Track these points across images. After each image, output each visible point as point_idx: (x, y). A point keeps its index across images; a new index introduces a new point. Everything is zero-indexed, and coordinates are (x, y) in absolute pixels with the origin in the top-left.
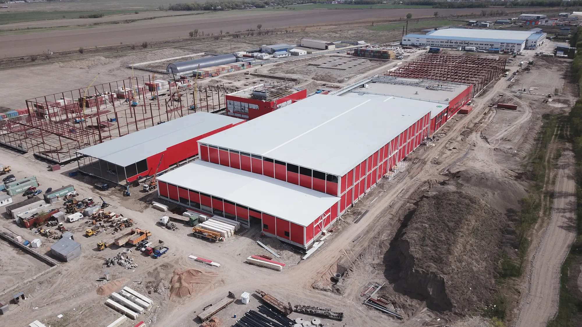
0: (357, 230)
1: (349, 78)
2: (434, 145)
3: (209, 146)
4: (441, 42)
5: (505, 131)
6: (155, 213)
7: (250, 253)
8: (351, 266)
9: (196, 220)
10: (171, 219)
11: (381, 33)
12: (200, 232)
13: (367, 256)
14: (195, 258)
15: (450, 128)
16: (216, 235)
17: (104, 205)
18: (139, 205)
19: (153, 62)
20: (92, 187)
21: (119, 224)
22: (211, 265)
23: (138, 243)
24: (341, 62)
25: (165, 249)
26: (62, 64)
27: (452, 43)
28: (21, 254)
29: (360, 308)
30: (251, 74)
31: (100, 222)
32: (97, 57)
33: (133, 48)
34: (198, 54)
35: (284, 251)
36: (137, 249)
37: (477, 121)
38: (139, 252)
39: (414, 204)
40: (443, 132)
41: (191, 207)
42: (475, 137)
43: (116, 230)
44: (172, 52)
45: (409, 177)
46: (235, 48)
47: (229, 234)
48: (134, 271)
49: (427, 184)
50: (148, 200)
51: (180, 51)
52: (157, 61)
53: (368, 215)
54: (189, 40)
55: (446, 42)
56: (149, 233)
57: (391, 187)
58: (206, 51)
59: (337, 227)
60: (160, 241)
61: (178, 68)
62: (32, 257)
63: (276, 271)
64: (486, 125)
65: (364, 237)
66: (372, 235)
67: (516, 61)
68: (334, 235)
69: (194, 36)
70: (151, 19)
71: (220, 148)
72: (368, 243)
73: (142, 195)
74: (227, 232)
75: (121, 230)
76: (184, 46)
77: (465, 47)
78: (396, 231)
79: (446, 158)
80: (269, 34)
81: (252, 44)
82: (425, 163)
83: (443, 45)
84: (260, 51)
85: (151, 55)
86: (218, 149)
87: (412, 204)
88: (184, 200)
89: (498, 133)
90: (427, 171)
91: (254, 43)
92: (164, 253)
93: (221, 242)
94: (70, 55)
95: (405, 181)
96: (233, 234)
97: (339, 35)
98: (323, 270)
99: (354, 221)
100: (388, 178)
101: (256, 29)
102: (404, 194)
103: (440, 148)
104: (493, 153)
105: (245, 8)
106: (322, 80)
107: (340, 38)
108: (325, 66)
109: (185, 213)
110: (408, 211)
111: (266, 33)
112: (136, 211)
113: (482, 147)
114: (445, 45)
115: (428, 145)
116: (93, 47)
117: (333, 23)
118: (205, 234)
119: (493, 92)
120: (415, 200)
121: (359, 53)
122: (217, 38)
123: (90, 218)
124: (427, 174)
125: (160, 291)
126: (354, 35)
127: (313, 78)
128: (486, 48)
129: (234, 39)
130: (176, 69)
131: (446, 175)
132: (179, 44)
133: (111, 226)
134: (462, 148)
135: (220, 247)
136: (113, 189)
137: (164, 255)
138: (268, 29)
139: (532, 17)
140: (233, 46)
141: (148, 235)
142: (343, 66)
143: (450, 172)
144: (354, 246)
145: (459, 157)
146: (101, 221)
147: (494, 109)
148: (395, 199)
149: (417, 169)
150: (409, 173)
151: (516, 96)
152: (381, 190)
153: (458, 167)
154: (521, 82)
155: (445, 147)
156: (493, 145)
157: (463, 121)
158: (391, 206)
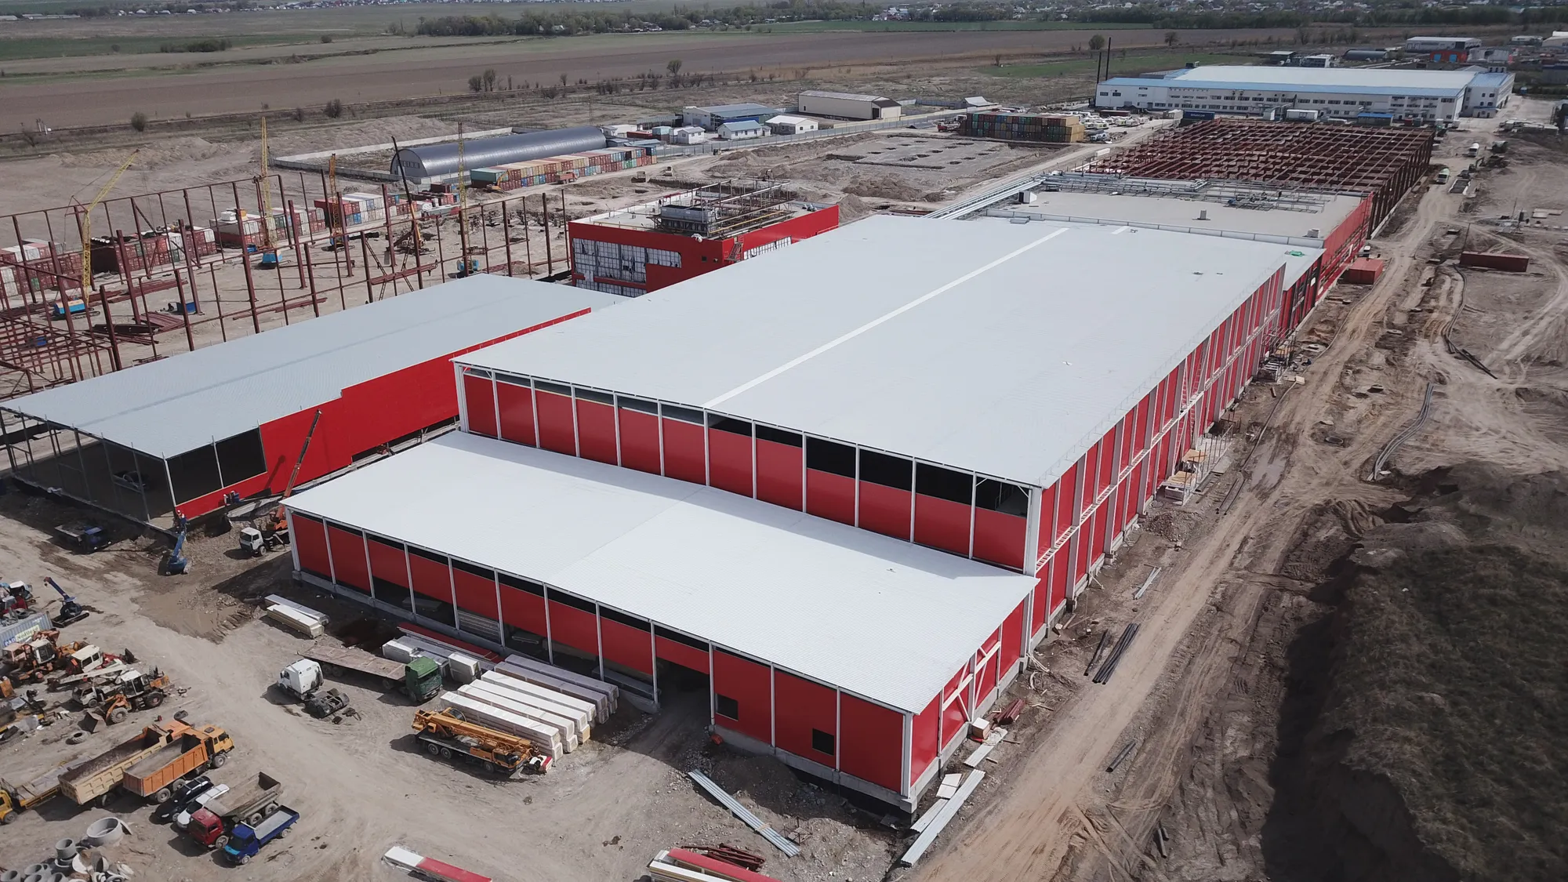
0: (1113, 712)
1: (959, 189)
2: (1300, 379)
3: (498, 376)
4: (1213, 97)
5: (1525, 333)
6: (270, 643)
7: (663, 829)
9: (433, 674)
10: (330, 670)
11: (1025, 82)
12: (446, 733)
13: (1187, 839)
14: (414, 860)
15: (1335, 326)
16: (513, 748)
17: (70, 613)
18: (211, 611)
19: (353, 151)
20: (44, 538)
21: (106, 696)
23: (169, 787)
24: (925, 148)
25: (281, 818)
26: (70, 158)
27: (1246, 100)
30: (651, 181)
31: (31, 688)
32: (183, 140)
33: (298, 117)
34: (493, 132)
35: (815, 822)
36: (156, 819)
37: (1411, 302)
38: (166, 833)
39: (1310, 596)
40: (1315, 338)
41: (420, 619)
42: (1427, 353)
43: (89, 725)
44: (415, 126)
45: (1250, 490)
46: (603, 116)
47: (571, 738)
49: (1331, 516)
50: (252, 587)
51: (442, 124)
52: (364, 149)
53: (1139, 646)
54: (469, 98)
55: (1227, 98)
56: (223, 737)
57: (1198, 531)
58: (517, 126)
59: (1026, 702)
60: (261, 775)
61: (427, 164)
64: (1449, 318)
65: (1149, 746)
66: (1178, 734)
67: (1449, 143)
68: (1021, 740)
69: (483, 88)
70: (366, 53)
71: (538, 384)
72: (1175, 774)
73: (235, 568)
74: (562, 732)
75: (110, 722)
76: (452, 114)
77: (1286, 109)
78: (1276, 716)
79: (1359, 422)
80: (704, 85)
81: (654, 108)
82: (1289, 440)
83: (1218, 107)
84: (679, 123)
85: (348, 132)
86: (532, 388)
87: (1302, 599)
88: (392, 590)
89: (1500, 340)
90: (1312, 472)
91: (660, 105)
92: (277, 834)
93: (536, 777)
94: (105, 134)
95: (1240, 506)
96: (586, 737)
97: (905, 87)
99: (1093, 674)
100: (1176, 497)
101: (664, 75)
102: (1257, 556)
103: (1327, 388)
104: (1517, 405)
105: (632, 30)
106: (873, 195)
107: (909, 94)
108: (877, 159)
109: (392, 643)
110: (1293, 626)
111: (693, 82)
112: (196, 635)
113: (1471, 385)
114: (1225, 107)
115: (1279, 382)
116: (180, 117)
117: (885, 61)
118: (464, 740)
119: (1422, 222)
120: (1307, 579)
121: (975, 124)
122: (550, 94)
124: (1315, 482)
126: (951, 87)
127: (845, 191)
128: (1347, 113)
129: (599, 98)
130: (420, 166)
131: (1386, 483)
132: (438, 109)
133: (74, 705)
134: (1400, 389)
135: (528, 800)
136: (126, 544)
137: (276, 846)
138: (702, 73)
139: (1443, 43)
140: (598, 113)
141: (217, 748)
142: (933, 160)
143: (1398, 473)
144: (1118, 790)
145: (1403, 419)
146: (38, 681)
147: (1451, 271)
148: (1228, 577)
149: (1271, 461)
150: (1248, 476)
151: (1503, 234)
152: (1164, 542)
153: (1416, 453)
154: (1495, 196)
155: (1341, 386)
156: (1505, 378)
157: (1368, 305)
158: (1220, 607)
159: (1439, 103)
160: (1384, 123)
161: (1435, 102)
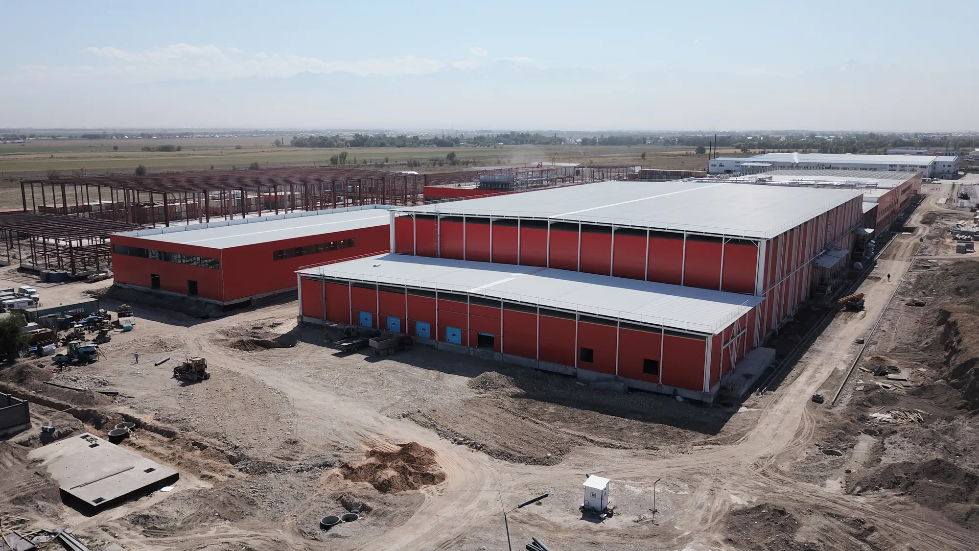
3: (417, 216)
4: (780, 167)
71: (443, 219)
86: (438, 221)
111: (464, 163)
159: (918, 168)
161: (915, 168)
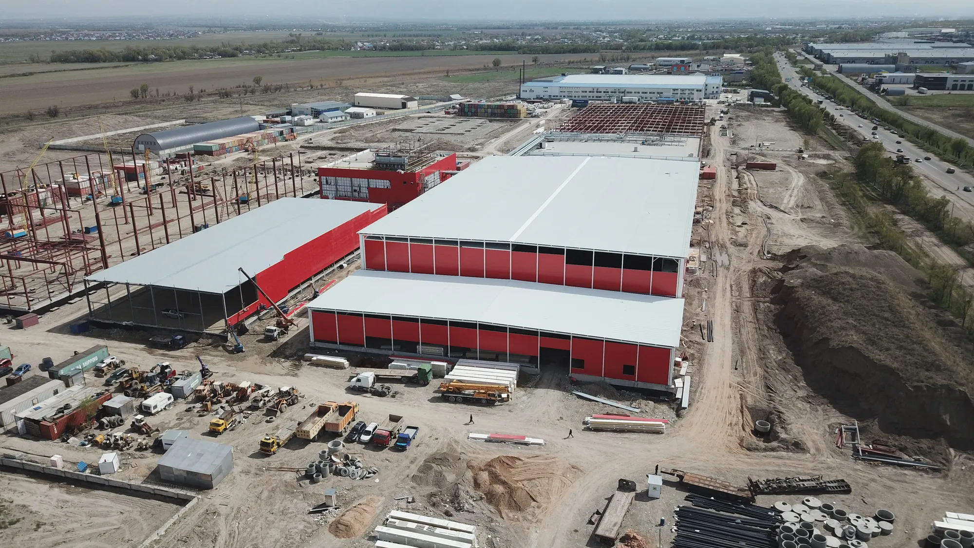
0: (723, 351)
1: (481, 145)
2: (711, 221)
3: (387, 238)
4: (583, 92)
5: (791, 196)
6: (324, 373)
8: (772, 406)
12: (457, 391)
13: (778, 385)
14: (485, 436)
16: (497, 390)
18: (277, 365)
20: (143, 346)
21: (270, 402)
22: (526, 444)
23: (345, 428)
24: (445, 124)
27: (600, 92)
28: (80, 493)
29: (858, 467)
33: (30, 117)
34: (174, 123)
35: (637, 402)
36: (351, 440)
37: (736, 186)
38: (358, 445)
39: (770, 303)
40: (706, 204)
41: (397, 353)
42: (755, 206)
43: (271, 414)
45: (720, 267)
47: (513, 385)
48: (377, 481)
49: (760, 273)
50: (287, 354)
53: (716, 327)
54: (135, 102)
55: (590, 92)
56: (356, 405)
57: (711, 285)
58: (185, 118)
59: (687, 352)
60: (390, 417)
61: (160, 142)
62: (113, 494)
63: (656, 436)
64: (756, 192)
65: (744, 360)
66: (752, 355)
68: (696, 364)
69: (140, 97)
70: (24, 75)
71: (412, 240)
72: (760, 368)
73: (270, 347)
75: (284, 411)
77: (621, 97)
78: (784, 344)
79: (746, 237)
80: (283, 91)
81: (264, 105)
82: (723, 246)
83: (588, 97)
86: (409, 242)
87: (768, 304)
89: (783, 200)
90: (740, 258)
91: (266, 104)
93: (508, 402)
95: (721, 273)
96: (516, 385)
98: (735, 419)
99: (706, 339)
100: (694, 272)
101: (254, 85)
102: (740, 291)
103: (724, 225)
104: (804, 225)
105: (201, 57)
108: (423, 130)
109: (393, 363)
110: (770, 314)
112: (281, 375)
113: (781, 219)
114: (591, 97)
115: (703, 223)
117: (381, 75)
118: (467, 391)
119: (717, 150)
120: (765, 297)
121: (466, 110)
122: (189, 99)
123: (190, 399)
124: (744, 261)
125: (466, 506)
126: (434, 89)
128: (651, 98)
129: (222, 100)
130: (155, 143)
131: (772, 259)
133: (252, 409)
134: (753, 222)
136: (193, 344)
137: (416, 441)
138: (277, 84)
139: (674, 61)
140: (232, 109)
141: (355, 410)
142: (455, 130)
143: (775, 255)
144: (743, 375)
145: (762, 235)
147: (744, 171)
148: (734, 300)
149: (721, 255)
150: (716, 261)
151: (757, 154)
152: (700, 290)
153: (777, 247)
154: (743, 137)
155: (729, 223)
156: (794, 215)
157: (718, 188)
158: (737, 310)
159: (695, 92)
160: (671, 102)
161: (693, 92)
